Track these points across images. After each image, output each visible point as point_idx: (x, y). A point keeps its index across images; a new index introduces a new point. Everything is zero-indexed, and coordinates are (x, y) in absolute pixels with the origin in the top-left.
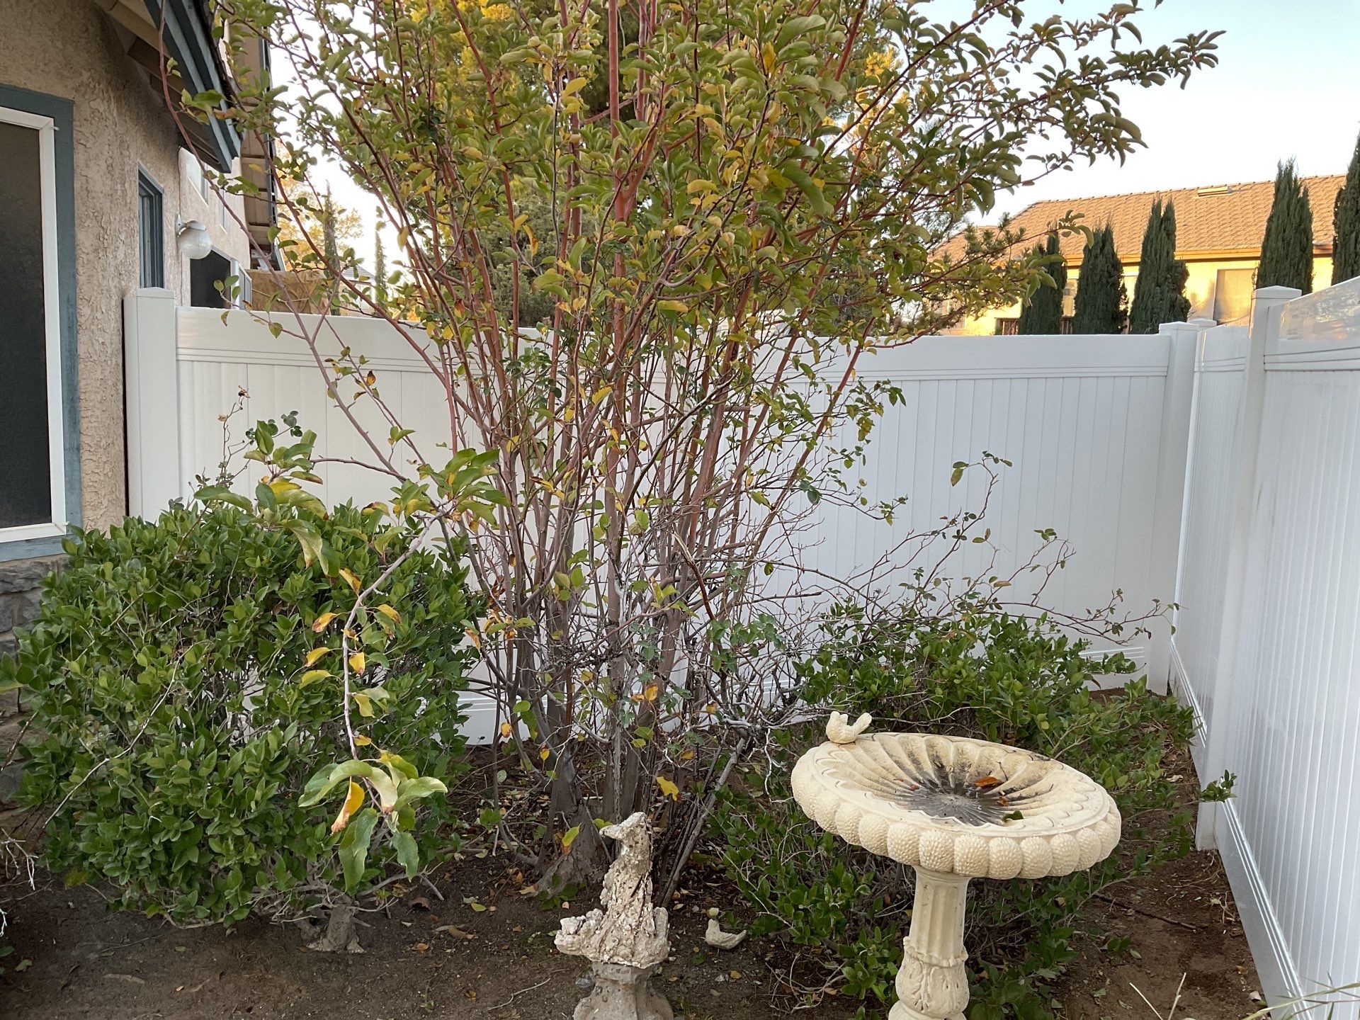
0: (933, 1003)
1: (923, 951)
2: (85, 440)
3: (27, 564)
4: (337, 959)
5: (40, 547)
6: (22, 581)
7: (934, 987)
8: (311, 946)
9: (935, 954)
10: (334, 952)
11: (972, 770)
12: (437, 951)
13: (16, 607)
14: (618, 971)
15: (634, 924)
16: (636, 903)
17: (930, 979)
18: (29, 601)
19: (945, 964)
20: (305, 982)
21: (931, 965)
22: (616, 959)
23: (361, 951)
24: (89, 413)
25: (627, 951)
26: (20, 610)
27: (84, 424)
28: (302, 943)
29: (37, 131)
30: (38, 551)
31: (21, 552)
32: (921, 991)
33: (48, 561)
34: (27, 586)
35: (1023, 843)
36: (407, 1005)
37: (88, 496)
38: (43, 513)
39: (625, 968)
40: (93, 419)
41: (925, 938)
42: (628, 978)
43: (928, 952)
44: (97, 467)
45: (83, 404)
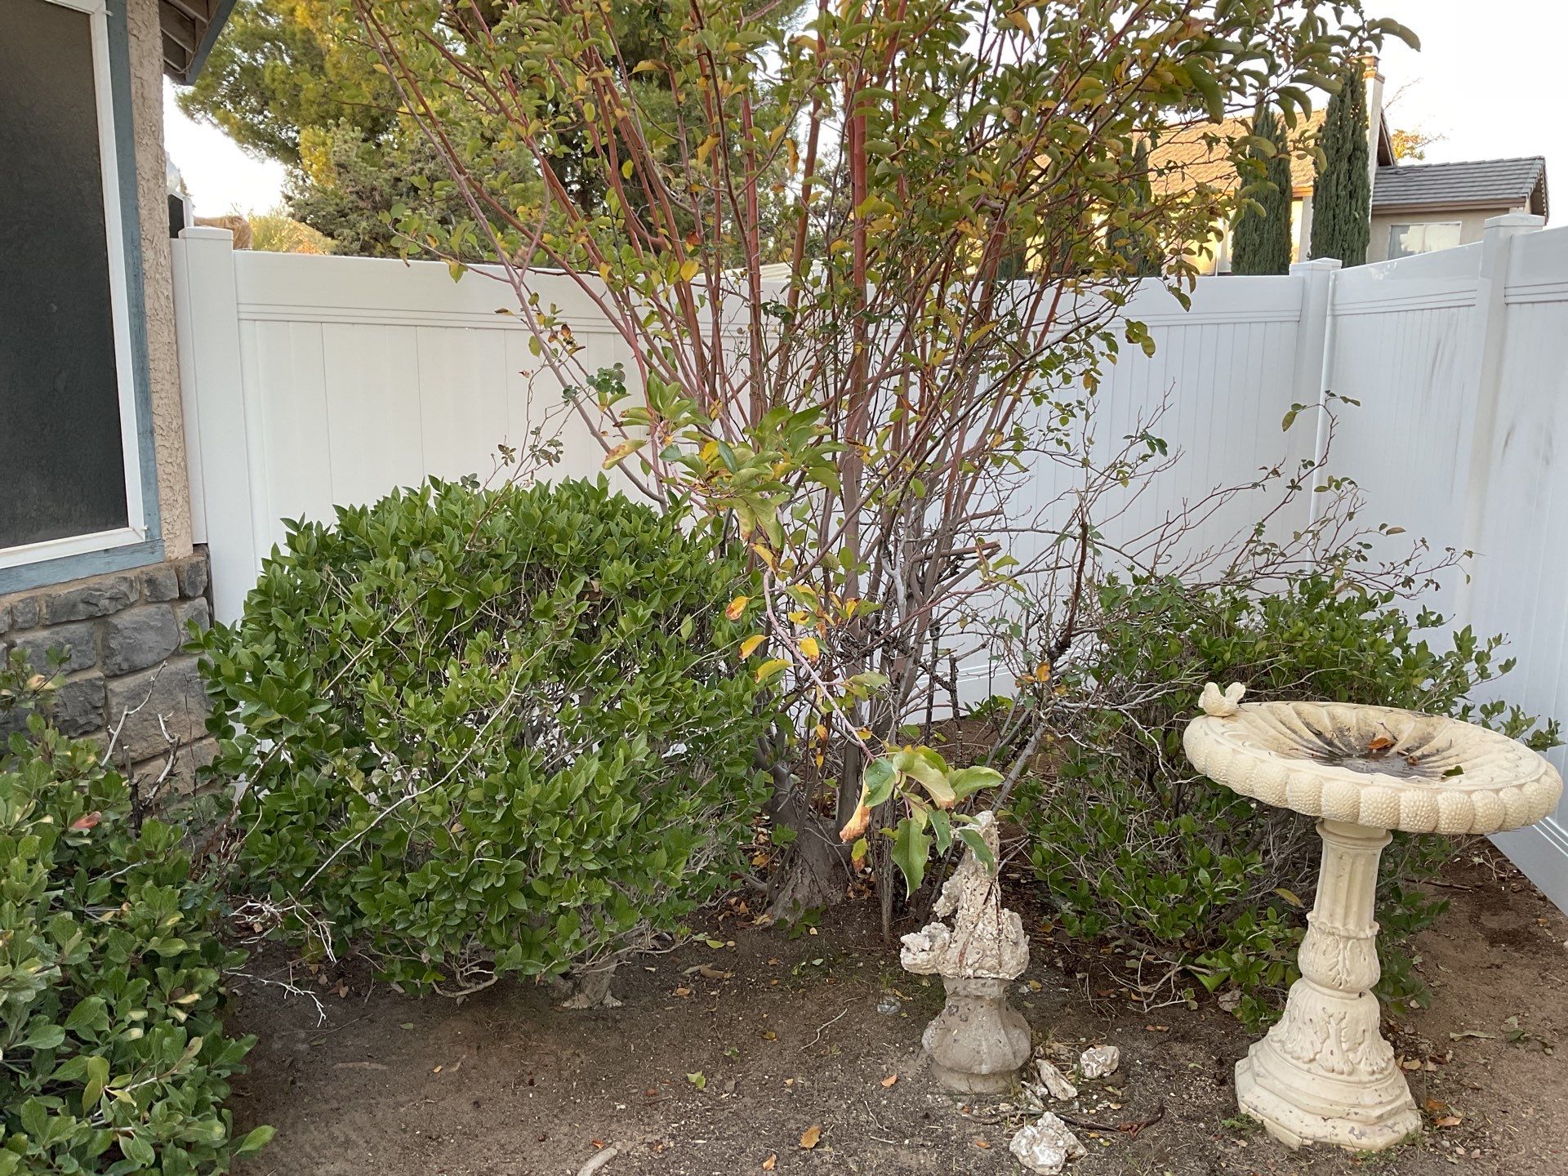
0: (1353, 977)
1: (1338, 925)
2: (158, 421)
3: (110, 581)
4: (598, 1016)
5: (118, 559)
6: (106, 602)
7: (1352, 961)
8: (566, 1005)
9: (1351, 926)
10: (590, 1008)
11: (1354, 732)
12: (700, 995)
13: (99, 635)
14: (984, 985)
15: (995, 933)
16: (989, 910)
17: (1348, 953)
18: (115, 627)
19: (1362, 935)
20: (578, 1045)
21: (1349, 938)
22: (979, 973)
23: (619, 1004)
24: (159, 387)
25: (994, 962)
26: (105, 640)
27: (155, 400)
28: (554, 1002)
29: (87, 16)
30: (120, 563)
31: (99, 566)
32: (1340, 967)
33: (131, 575)
34: (112, 607)
35: (1473, 796)
36: (705, 1056)
37: (165, 493)
38: (118, 516)
39: (991, 982)
40: (163, 395)
41: (1340, 911)
42: (996, 991)
43: (1344, 925)
44: (170, 456)
45: (153, 375)
